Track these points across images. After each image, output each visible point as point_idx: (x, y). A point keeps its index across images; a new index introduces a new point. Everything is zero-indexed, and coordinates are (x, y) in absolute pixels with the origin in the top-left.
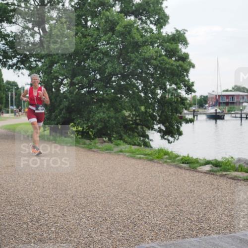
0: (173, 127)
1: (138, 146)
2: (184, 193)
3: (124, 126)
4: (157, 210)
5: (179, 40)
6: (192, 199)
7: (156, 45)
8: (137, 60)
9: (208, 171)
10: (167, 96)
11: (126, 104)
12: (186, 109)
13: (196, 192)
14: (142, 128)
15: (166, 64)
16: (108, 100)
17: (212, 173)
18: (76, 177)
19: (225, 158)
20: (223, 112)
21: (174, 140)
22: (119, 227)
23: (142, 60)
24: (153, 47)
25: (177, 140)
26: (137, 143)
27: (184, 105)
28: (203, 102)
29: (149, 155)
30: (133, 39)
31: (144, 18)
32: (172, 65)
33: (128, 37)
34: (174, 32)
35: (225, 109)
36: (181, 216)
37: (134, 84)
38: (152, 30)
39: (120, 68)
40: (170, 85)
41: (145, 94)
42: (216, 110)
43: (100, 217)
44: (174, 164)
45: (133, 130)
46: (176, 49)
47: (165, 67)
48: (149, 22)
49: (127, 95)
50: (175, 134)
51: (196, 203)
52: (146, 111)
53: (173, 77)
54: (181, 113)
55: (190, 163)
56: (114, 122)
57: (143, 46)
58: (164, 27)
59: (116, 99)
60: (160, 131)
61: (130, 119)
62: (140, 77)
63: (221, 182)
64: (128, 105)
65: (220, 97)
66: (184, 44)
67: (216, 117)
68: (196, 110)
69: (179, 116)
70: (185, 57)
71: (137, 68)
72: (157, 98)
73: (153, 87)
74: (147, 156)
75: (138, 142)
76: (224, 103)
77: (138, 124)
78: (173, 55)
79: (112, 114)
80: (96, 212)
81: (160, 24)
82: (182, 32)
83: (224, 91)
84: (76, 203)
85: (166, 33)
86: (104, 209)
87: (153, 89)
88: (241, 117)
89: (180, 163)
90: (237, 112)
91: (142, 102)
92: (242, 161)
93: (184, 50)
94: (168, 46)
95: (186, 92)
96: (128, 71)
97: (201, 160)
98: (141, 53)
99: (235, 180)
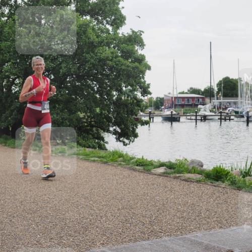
0: (128, 128)
1: (92, 148)
2: (138, 196)
3: (78, 128)
4: (110, 214)
5: (135, 42)
6: (145, 202)
7: (113, 46)
8: (92, 61)
9: (162, 173)
10: (123, 98)
11: (81, 105)
12: (141, 111)
13: (149, 194)
14: (97, 130)
15: (122, 65)
16: (62, 101)
17: (166, 175)
18: (26, 181)
19: (179, 160)
20: (179, 114)
21: (130, 142)
22: (70, 232)
23: (98, 60)
24: (109, 48)
25: (133, 142)
26: (91, 145)
27: (140, 107)
28: (160, 104)
29: (102, 157)
30: (88, 39)
31: (100, 18)
32: (128, 66)
33: (83, 37)
34: (131, 33)
35: (181, 111)
36: (134, 219)
37: (90, 84)
38: (108, 30)
39: (74, 69)
40: (126, 87)
41: (101, 95)
42: (172, 112)
43: (50, 222)
44: (128, 166)
45: (87, 132)
46: (132, 50)
47: (121, 69)
48: (105, 22)
49: (82, 96)
50: (130, 136)
51: (149, 206)
52: (102, 112)
53: (129, 78)
54: (136, 116)
55: (144, 166)
56: (68, 124)
57: (99, 47)
58: (120, 28)
59: (71, 100)
60: (115, 133)
61: (85, 120)
62: (95, 79)
63: (174, 184)
64: (82, 106)
65: (176, 100)
66: (140, 46)
67: (172, 119)
68: (153, 112)
69: (135, 118)
70: (141, 58)
71: (92, 68)
72: (113, 100)
73: (109, 88)
74: (101, 159)
75: (93, 145)
76: (179, 105)
77: (92, 126)
78: (130, 57)
79: (66, 115)
80: (46, 217)
81: (116, 24)
82: (138, 33)
83: (180, 93)
84: (25, 208)
85: (123, 34)
86: (55, 214)
87: (109, 90)
88: (196, 120)
89: (135, 165)
90: (191, 114)
91: (97, 103)
92: (196, 163)
93: (140, 52)
94: (124, 47)
95: (141, 93)
96: (83, 72)
97: (155, 162)
98: (96, 53)
99: (188, 181)
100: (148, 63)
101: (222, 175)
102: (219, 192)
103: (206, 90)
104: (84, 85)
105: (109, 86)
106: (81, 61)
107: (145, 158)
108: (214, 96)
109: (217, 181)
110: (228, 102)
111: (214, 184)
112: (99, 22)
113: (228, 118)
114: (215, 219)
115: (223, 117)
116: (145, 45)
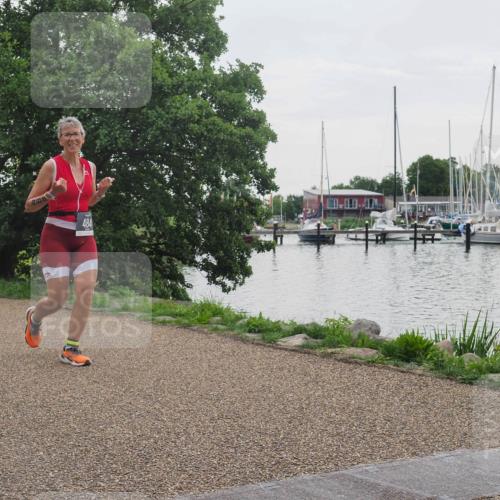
0: (232, 258)
1: (160, 297)
2: (250, 392)
4: (194, 428)
5: (245, 85)
6: (265, 404)
7: (201, 93)
8: (161, 123)
9: (299, 346)
10: (222, 196)
11: (137, 211)
12: (258, 224)
13: (272, 389)
14: (170, 261)
15: (219, 131)
17: (306, 350)
19: (332, 320)
20: (332, 229)
21: (235, 286)
22: (114, 466)
23: (171, 122)
24: (194, 97)
25: (241, 284)
26: (158, 292)
27: (255, 215)
28: (294, 209)
29: (181, 315)
31: (176, 38)
32: (231, 134)
34: (237, 68)
35: (336, 223)
36: (242, 438)
37: (155, 170)
38: (192, 63)
39: (124, 138)
40: (227, 176)
41: (178, 191)
42: (319, 225)
43: (74, 446)
44: (232, 333)
46: (240, 102)
47: (218, 139)
48: (186, 45)
49: (140, 193)
50: (236, 273)
51: (272, 412)
52: (179, 226)
53: (233, 158)
54: (248, 232)
55: (264, 332)
56: (112, 247)
57: (174, 95)
58: (216, 58)
59: (118, 201)
60: (206, 266)
61: (145, 242)
62: (166, 158)
63: (322, 367)
64: (141, 214)
65: (328, 200)
66: (256, 94)
67: (319, 239)
68: (281, 225)
69: (245, 238)
70: (257, 119)
71: (160, 138)
72: (202, 202)
73: (193, 178)
74: (180, 319)
75: (161, 291)
76: (334, 211)
77: (161, 253)
78: (235, 115)
79: (107, 232)
80: (67, 435)
81: (208, 51)
82: (252, 69)
83: (335, 188)
85: (220, 70)
86: (84, 429)
87: (194, 181)
88: (367, 240)
89: (245, 331)
90: (358, 229)
91: (170, 207)
92: (365, 326)
93: (255, 106)
94: (223, 97)
95: (258, 188)
96: (142, 144)
97: (286, 325)
98: (169, 107)
99: (350, 363)
100: (271, 128)
101: (418, 349)
102: (410, 383)
103: (385, 182)
104: (143, 172)
105: (194, 173)
106: (137, 123)
107: (265, 316)
108: (401, 194)
109: (408, 361)
110: (429, 206)
111: (401, 369)
112: (174, 46)
113: (430, 237)
114: (402, 438)
115: (419, 236)
116: (264, 92)
